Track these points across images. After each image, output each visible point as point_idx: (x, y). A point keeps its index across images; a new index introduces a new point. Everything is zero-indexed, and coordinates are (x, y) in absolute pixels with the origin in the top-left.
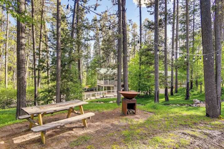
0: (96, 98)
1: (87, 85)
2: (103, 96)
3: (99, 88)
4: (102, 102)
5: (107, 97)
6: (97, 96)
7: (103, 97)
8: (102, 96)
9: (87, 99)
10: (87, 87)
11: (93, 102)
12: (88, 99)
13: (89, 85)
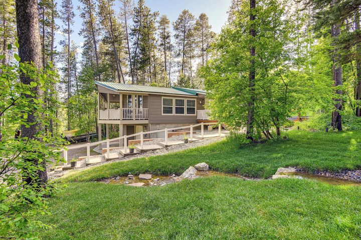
0: (108, 160)
1: (69, 130)
2: (132, 150)
3: (109, 131)
4: (146, 172)
5: (143, 152)
6: (110, 150)
7: (132, 153)
8: (128, 151)
9: (73, 164)
10: (70, 134)
11: (103, 179)
12: (78, 164)
13: (76, 130)
